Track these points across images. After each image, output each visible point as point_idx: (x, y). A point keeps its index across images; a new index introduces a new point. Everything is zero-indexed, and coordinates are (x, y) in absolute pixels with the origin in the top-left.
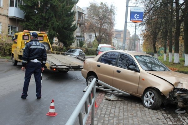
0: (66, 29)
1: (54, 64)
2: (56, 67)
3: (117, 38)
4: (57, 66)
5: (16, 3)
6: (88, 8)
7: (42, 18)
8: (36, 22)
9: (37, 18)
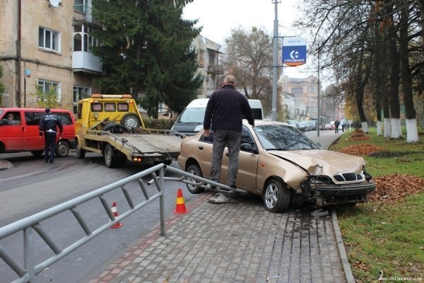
0: (181, 85)
1: (137, 150)
2: (141, 155)
3: (293, 95)
4: (143, 154)
5: (86, 44)
6: (227, 41)
7: (135, 68)
8: (122, 76)
9: (125, 68)
